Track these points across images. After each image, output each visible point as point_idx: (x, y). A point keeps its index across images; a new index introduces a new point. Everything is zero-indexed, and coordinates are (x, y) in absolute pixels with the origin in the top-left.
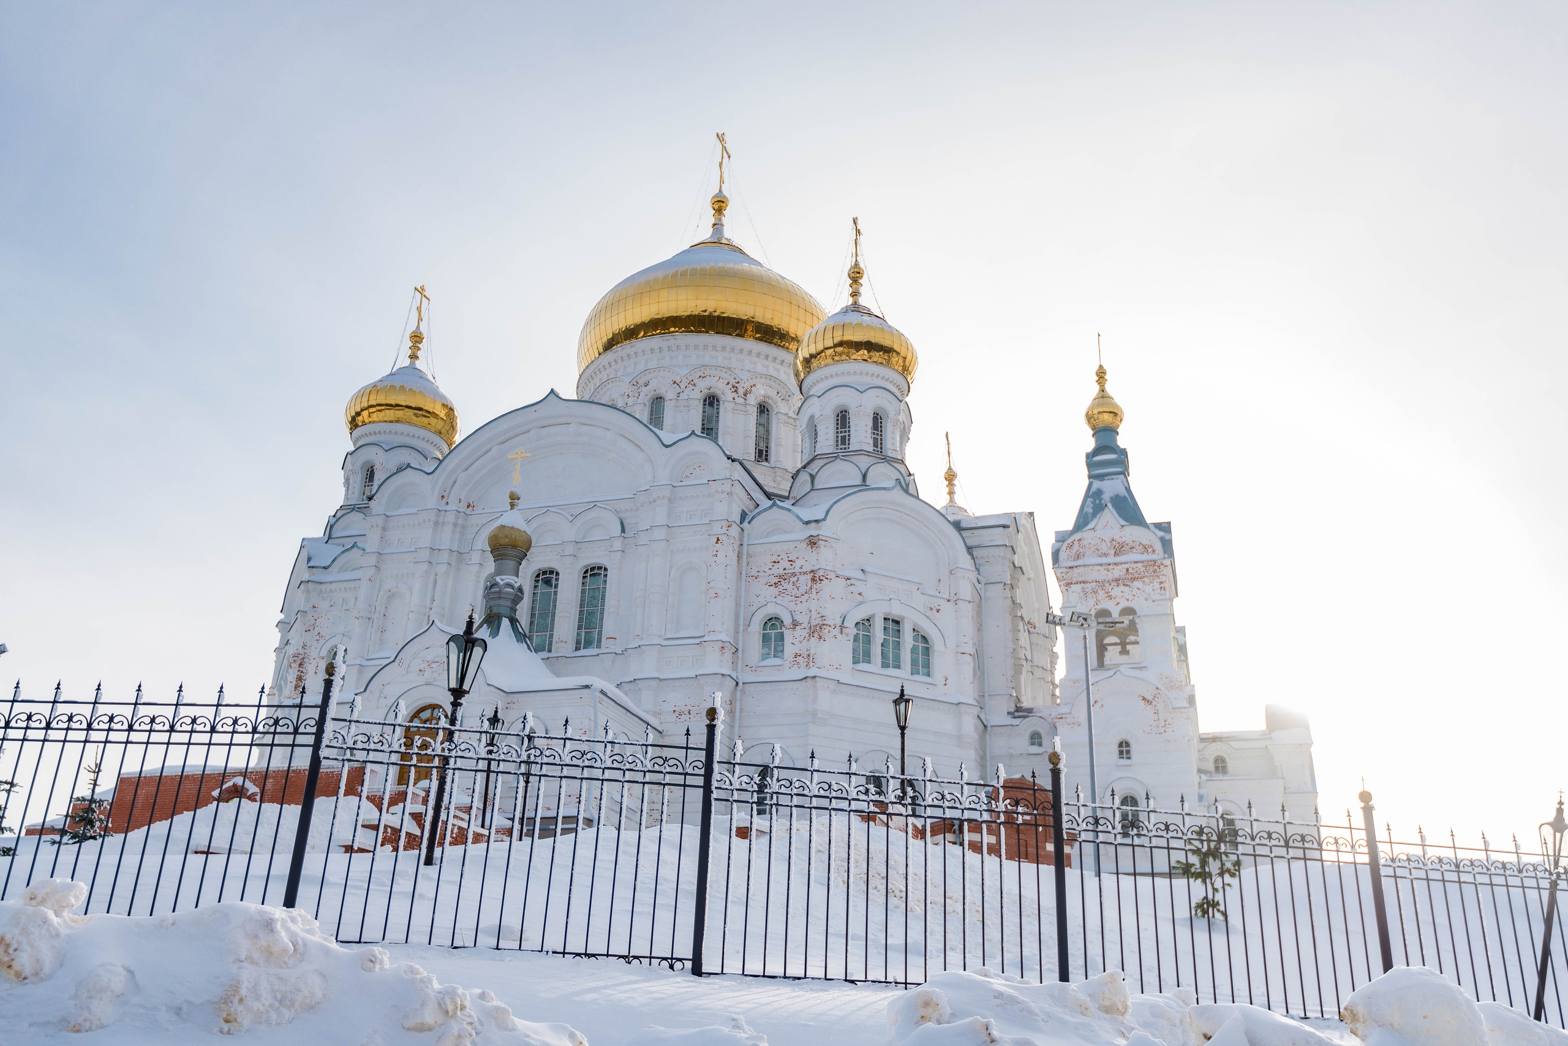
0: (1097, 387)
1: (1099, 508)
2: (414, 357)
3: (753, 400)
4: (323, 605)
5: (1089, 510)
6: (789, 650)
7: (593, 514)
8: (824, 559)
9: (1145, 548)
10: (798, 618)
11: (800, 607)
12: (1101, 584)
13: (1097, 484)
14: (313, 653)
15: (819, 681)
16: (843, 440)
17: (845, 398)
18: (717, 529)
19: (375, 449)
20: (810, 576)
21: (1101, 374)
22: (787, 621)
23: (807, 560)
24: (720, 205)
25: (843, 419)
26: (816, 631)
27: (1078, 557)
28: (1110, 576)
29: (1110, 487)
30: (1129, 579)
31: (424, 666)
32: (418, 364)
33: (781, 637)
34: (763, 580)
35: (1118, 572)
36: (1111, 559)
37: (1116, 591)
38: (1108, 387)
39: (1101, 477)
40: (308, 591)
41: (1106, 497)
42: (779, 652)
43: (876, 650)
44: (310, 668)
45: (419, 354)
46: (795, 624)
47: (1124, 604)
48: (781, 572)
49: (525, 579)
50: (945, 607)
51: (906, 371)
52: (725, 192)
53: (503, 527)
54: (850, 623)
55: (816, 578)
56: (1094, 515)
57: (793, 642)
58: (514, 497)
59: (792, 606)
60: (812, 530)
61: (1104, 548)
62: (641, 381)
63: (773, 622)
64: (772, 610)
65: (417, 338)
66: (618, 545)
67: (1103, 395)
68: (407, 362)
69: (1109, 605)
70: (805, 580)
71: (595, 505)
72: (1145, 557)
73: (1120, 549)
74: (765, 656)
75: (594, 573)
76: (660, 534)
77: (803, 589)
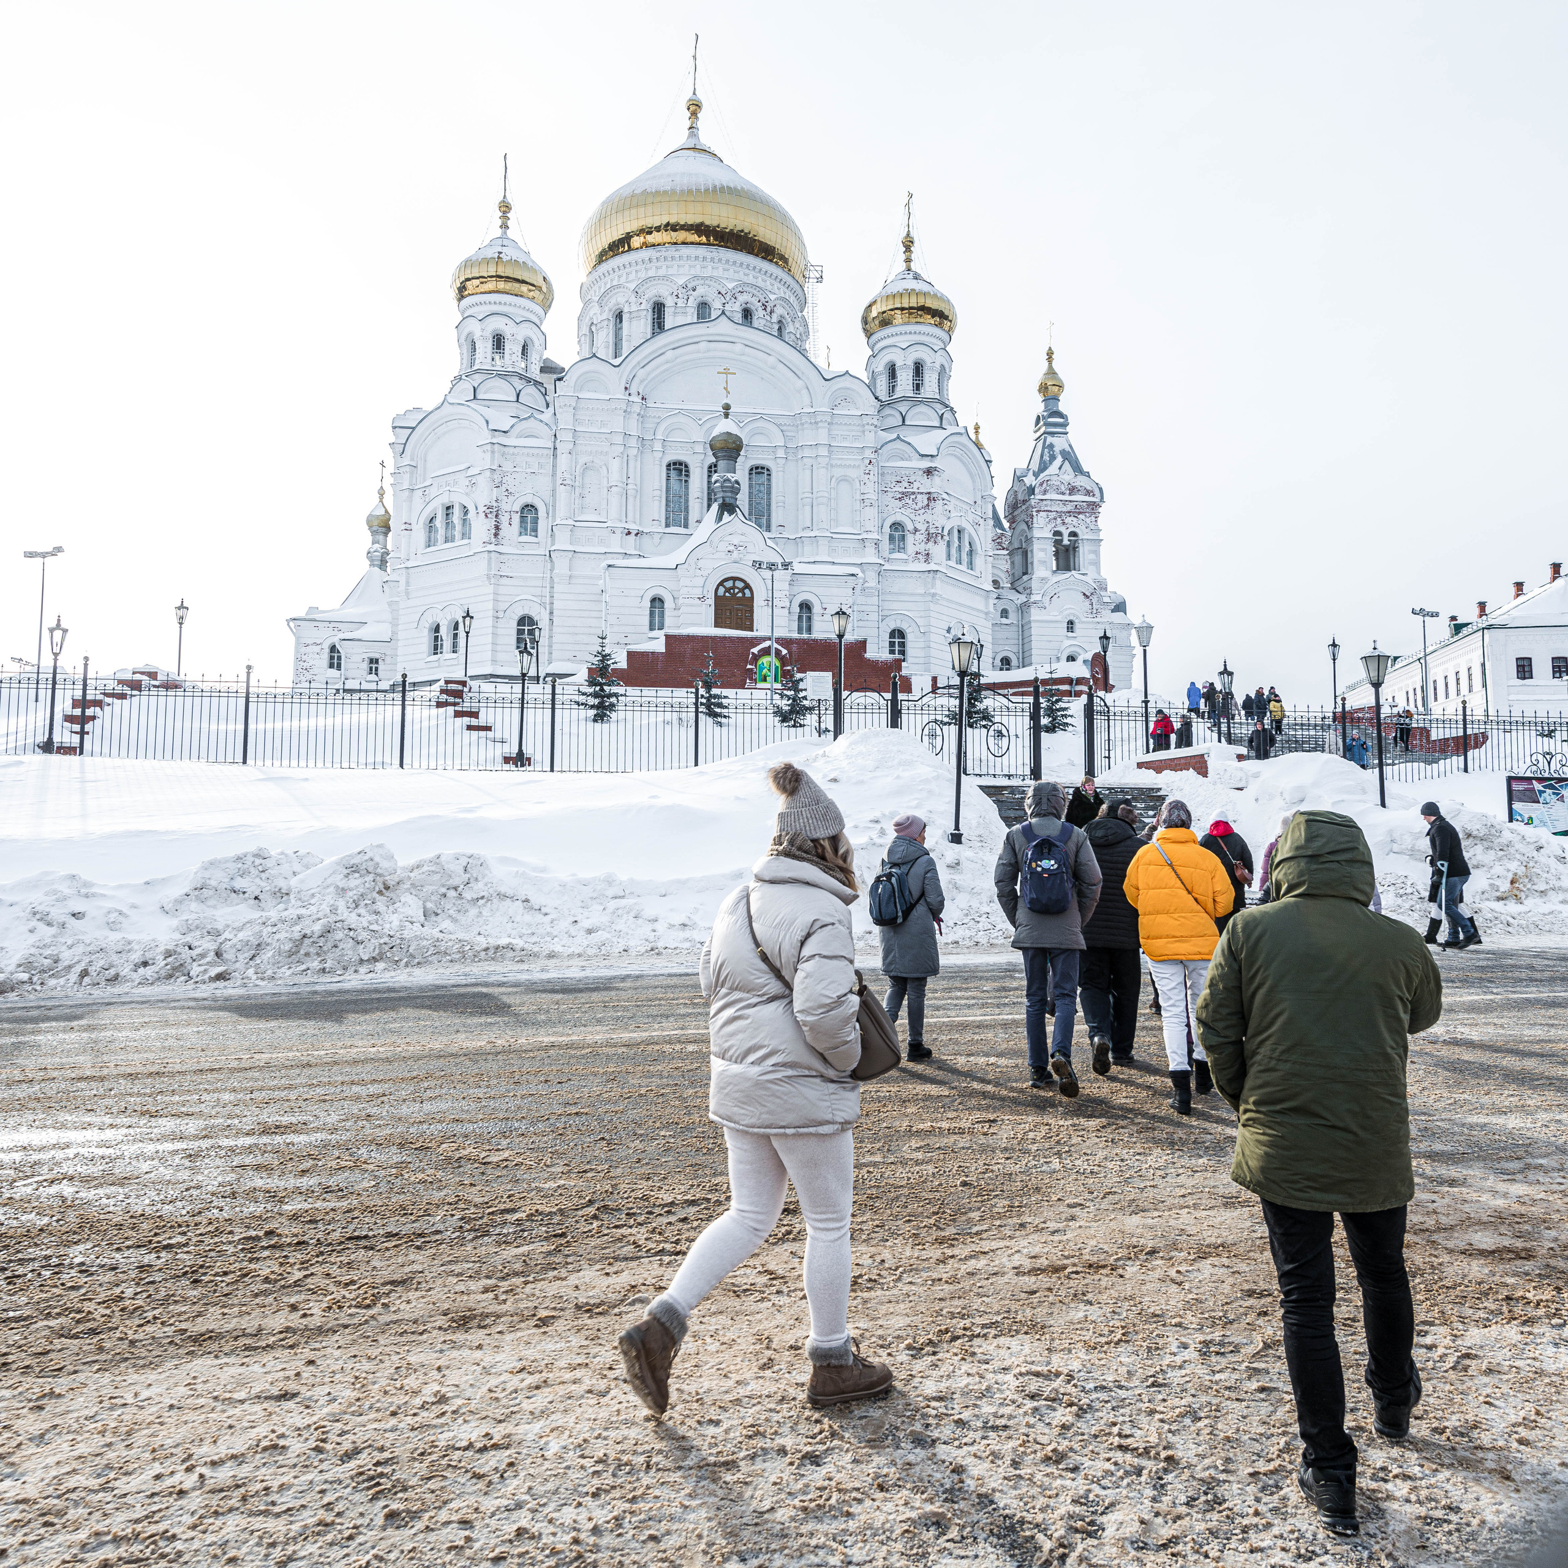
0: (1047, 364)
1: (1053, 458)
2: (505, 226)
3: (775, 318)
4: (508, 466)
5: (1046, 458)
6: (911, 548)
7: (760, 424)
8: (934, 485)
9: (1088, 493)
10: (919, 526)
11: (918, 518)
12: (1060, 514)
13: (1050, 439)
14: (505, 507)
15: (939, 575)
16: (917, 387)
17: (922, 354)
18: (868, 454)
19: (506, 320)
20: (926, 497)
21: (1050, 354)
22: (910, 526)
23: (925, 484)
24: (695, 108)
25: (918, 369)
26: (930, 537)
27: (1045, 492)
28: (1065, 509)
29: (1059, 443)
30: (1076, 512)
31: (732, 548)
32: (510, 233)
33: (903, 538)
34: (890, 495)
35: (1070, 507)
36: (1067, 498)
37: (1068, 520)
38: (1054, 365)
39: (1052, 434)
40: (493, 452)
41: (1057, 449)
42: (902, 549)
43: (954, 551)
44: (504, 519)
45: (509, 223)
46: (916, 530)
47: (1072, 529)
48: (902, 490)
49: (741, 475)
50: (982, 522)
51: (949, 332)
52: (700, 95)
53: (729, 434)
54: (946, 532)
55: (931, 498)
56: (1051, 462)
57: (913, 543)
58: (727, 407)
59: (912, 516)
60: (926, 464)
61: (1063, 489)
62: (690, 286)
63: (897, 526)
64: (898, 518)
65: (505, 208)
66: (781, 453)
67: (1051, 372)
68: (499, 232)
69: (1062, 529)
70: (922, 500)
71: (762, 417)
72: (1087, 499)
73: (1073, 490)
74: (892, 551)
75: (758, 470)
76: (823, 451)
77: (920, 505)
